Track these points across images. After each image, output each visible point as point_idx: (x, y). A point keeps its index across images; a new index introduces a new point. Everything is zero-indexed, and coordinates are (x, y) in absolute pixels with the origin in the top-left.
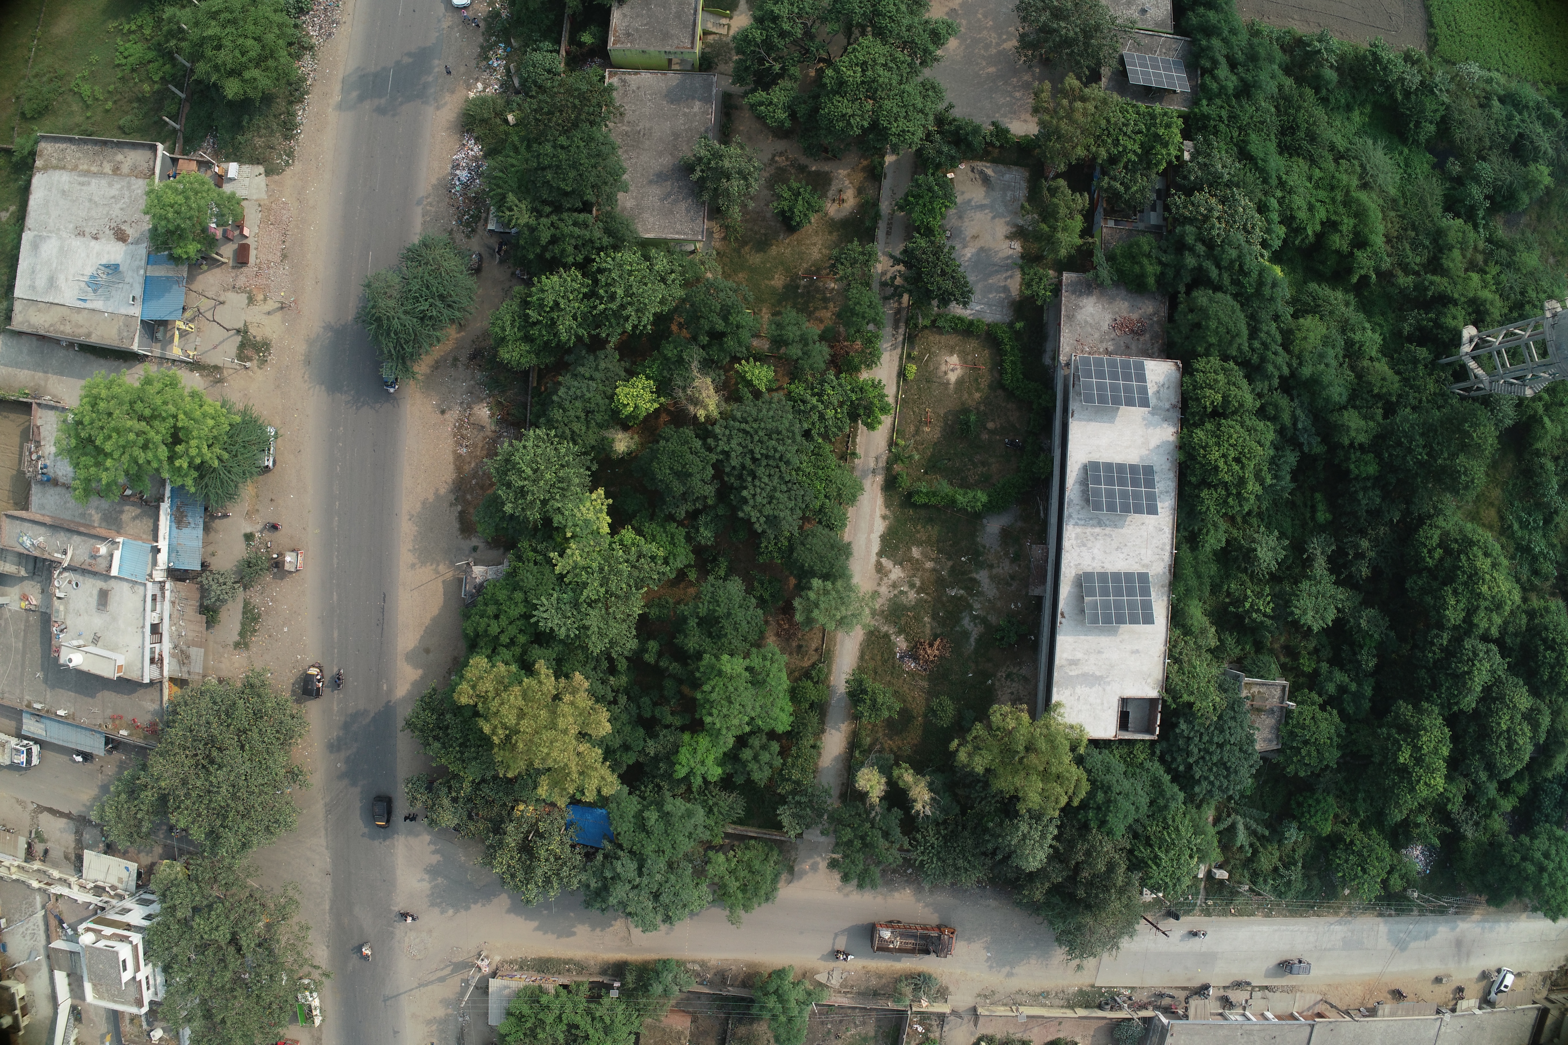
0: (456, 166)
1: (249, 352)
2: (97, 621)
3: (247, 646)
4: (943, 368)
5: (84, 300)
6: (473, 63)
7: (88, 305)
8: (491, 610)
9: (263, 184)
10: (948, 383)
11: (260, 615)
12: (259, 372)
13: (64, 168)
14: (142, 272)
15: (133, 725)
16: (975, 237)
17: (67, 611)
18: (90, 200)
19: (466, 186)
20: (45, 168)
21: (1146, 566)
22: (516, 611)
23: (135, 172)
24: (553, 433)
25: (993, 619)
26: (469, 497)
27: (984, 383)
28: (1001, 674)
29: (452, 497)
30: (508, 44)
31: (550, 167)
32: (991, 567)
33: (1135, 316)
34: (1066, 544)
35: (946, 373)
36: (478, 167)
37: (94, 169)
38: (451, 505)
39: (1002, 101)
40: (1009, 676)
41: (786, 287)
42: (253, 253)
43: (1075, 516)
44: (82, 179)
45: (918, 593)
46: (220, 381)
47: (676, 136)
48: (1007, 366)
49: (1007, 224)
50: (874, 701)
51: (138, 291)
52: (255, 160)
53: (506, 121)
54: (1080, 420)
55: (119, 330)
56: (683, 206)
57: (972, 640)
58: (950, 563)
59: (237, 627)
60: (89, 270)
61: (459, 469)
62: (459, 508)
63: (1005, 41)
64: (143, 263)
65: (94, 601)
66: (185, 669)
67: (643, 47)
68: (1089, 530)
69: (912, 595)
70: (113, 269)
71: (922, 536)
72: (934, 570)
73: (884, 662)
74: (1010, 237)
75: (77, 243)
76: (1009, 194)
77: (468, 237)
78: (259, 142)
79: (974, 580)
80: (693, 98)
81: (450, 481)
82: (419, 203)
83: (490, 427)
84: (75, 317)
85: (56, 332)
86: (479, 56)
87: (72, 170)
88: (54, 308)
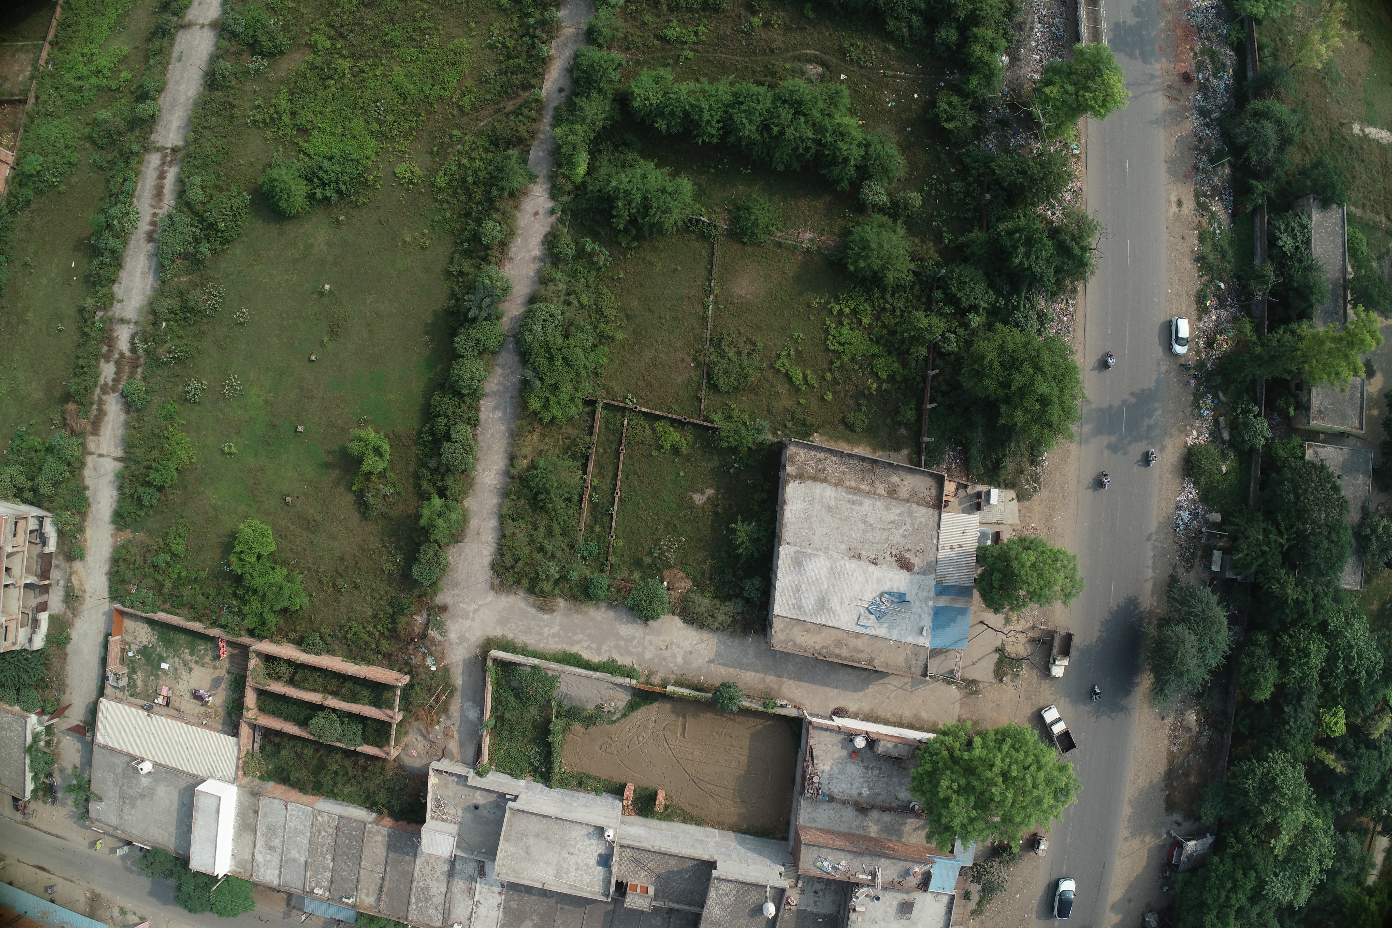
0: (1179, 507)
1: (1006, 668)
3: (982, 913)
5: (867, 627)
6: (1189, 410)
7: (868, 631)
9: (1016, 510)
11: (996, 887)
12: (1012, 685)
13: (825, 481)
14: (930, 603)
17: (865, 921)
18: (865, 522)
19: (1187, 526)
20: (800, 478)
23: (915, 498)
26: (1175, 784)
29: (1163, 785)
30: (1215, 396)
36: (1196, 509)
37: (865, 488)
38: (1162, 790)
44: (851, 497)
46: (975, 692)
51: (927, 622)
52: (1008, 485)
53: (1220, 471)
55: (906, 659)
60: (870, 595)
61: (1170, 762)
62: (1167, 792)
64: (932, 594)
65: (894, 909)
70: (901, 599)
75: (852, 565)
77: (1188, 571)
78: (1011, 467)
81: (1163, 772)
82: (1149, 538)
83: (1195, 728)
84: (853, 642)
85: (831, 655)
86: (1193, 404)
87: (837, 485)
88: (825, 632)
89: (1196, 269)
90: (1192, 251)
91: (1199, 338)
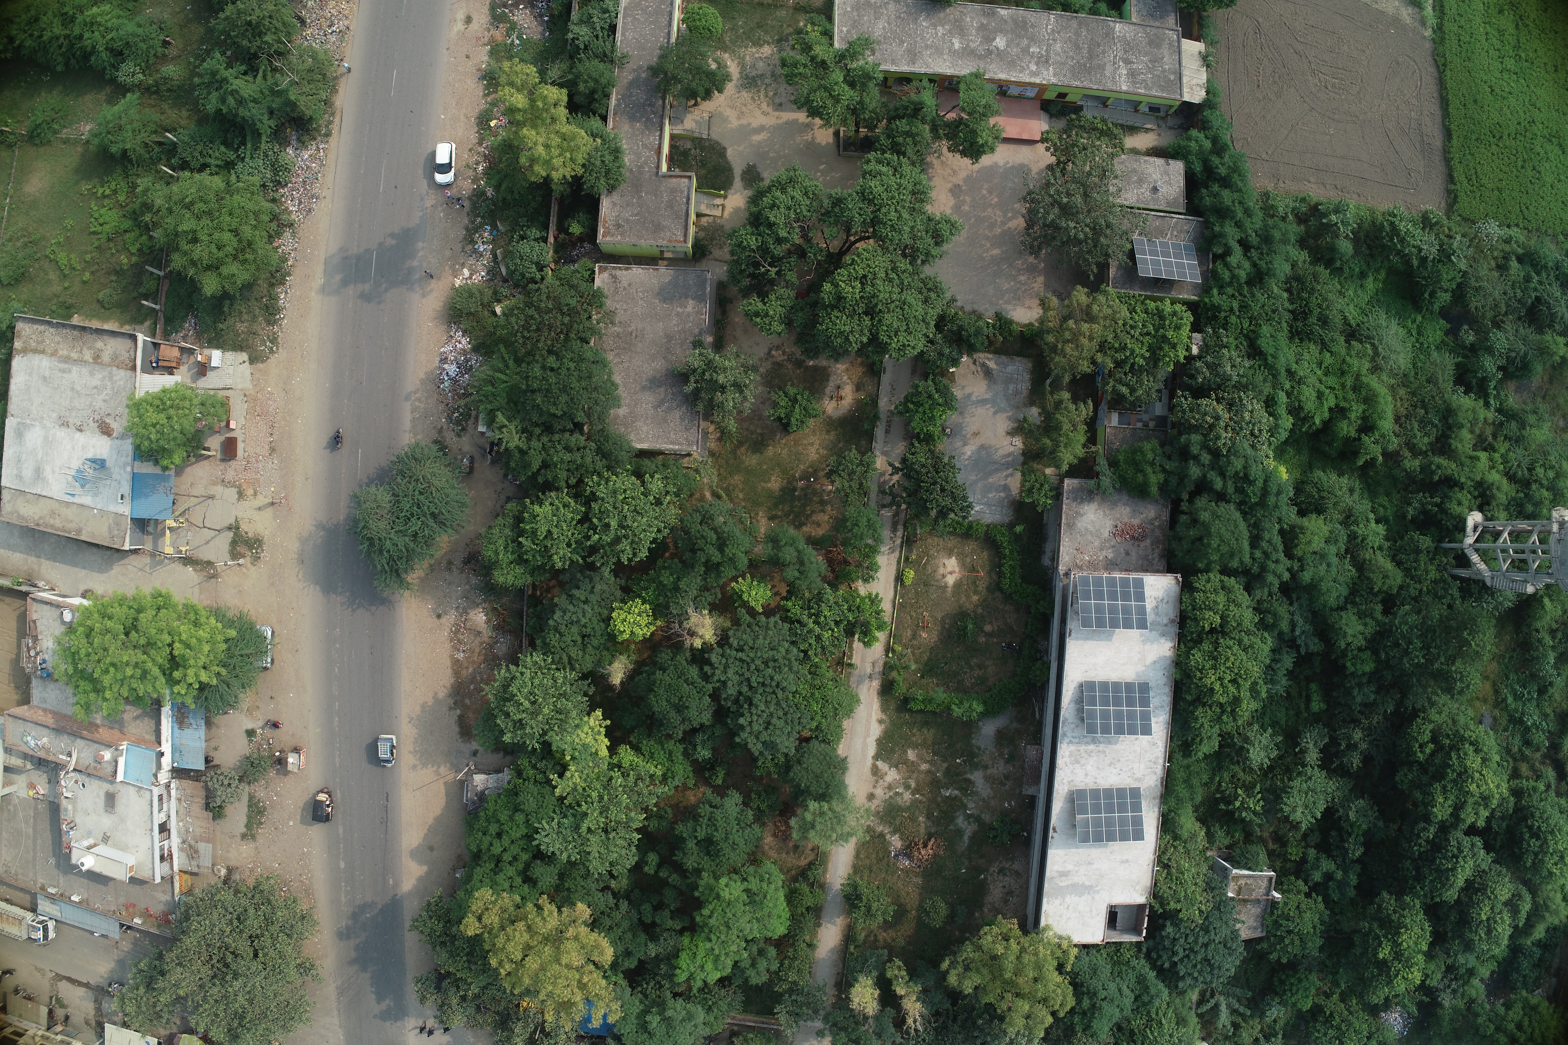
0: (444, 360)
1: (241, 549)
2: (106, 822)
3: (253, 837)
4: (941, 571)
5: (73, 495)
6: (458, 247)
7: (76, 500)
8: (493, 829)
9: (248, 372)
10: (946, 587)
11: (265, 809)
12: (253, 568)
13: (43, 352)
14: (129, 469)
15: (146, 914)
16: (976, 434)
17: (75, 810)
18: (72, 389)
19: (454, 381)
20: (25, 351)
21: (1138, 780)
22: (517, 834)
23: (116, 362)
24: (550, 660)
25: (986, 817)
26: (467, 701)
27: (982, 586)
28: (994, 869)
29: (451, 701)
30: (494, 227)
31: (540, 390)
32: (986, 767)
33: (1136, 522)
34: (1060, 761)
35: (944, 576)
36: (467, 361)
37: (74, 355)
38: (450, 709)
39: (1006, 286)
40: (1001, 871)
41: (782, 489)
42: (240, 446)
43: (1069, 734)
44: (62, 366)
45: (913, 794)
46: (214, 576)
47: (669, 338)
48: (1006, 569)
49: (1009, 418)
50: (869, 909)
51: (126, 489)
52: (238, 347)
53: (494, 313)
54: (1077, 639)
55: (109, 528)
56: (677, 414)
57: (966, 838)
58: (945, 765)
59: (243, 820)
60: (76, 464)
61: (457, 673)
62: (458, 712)
63: (1010, 219)
64: (130, 459)
65: (101, 801)
66: (194, 863)
67: (634, 240)
68: (1083, 748)
69: (907, 796)
70: (99, 464)
71: (918, 738)
72: (929, 771)
73: (880, 860)
74: (1011, 433)
75: (61, 434)
76: (1011, 387)
77: (459, 436)
78: (241, 327)
79: (969, 781)
80: (687, 297)
81: (448, 685)
82: (407, 398)
83: (487, 633)
84: (64, 511)
85: (46, 526)
86: (465, 239)
87: (52, 355)
88: (42, 500)
89: (481, 88)
90: (479, 70)
91: (477, 163)
